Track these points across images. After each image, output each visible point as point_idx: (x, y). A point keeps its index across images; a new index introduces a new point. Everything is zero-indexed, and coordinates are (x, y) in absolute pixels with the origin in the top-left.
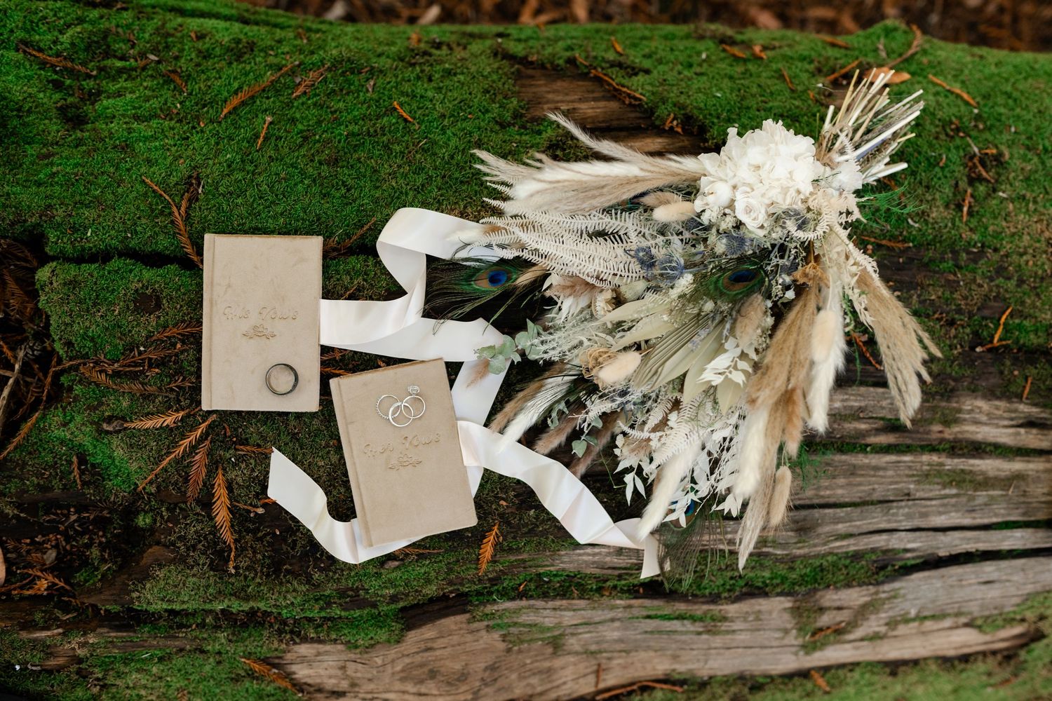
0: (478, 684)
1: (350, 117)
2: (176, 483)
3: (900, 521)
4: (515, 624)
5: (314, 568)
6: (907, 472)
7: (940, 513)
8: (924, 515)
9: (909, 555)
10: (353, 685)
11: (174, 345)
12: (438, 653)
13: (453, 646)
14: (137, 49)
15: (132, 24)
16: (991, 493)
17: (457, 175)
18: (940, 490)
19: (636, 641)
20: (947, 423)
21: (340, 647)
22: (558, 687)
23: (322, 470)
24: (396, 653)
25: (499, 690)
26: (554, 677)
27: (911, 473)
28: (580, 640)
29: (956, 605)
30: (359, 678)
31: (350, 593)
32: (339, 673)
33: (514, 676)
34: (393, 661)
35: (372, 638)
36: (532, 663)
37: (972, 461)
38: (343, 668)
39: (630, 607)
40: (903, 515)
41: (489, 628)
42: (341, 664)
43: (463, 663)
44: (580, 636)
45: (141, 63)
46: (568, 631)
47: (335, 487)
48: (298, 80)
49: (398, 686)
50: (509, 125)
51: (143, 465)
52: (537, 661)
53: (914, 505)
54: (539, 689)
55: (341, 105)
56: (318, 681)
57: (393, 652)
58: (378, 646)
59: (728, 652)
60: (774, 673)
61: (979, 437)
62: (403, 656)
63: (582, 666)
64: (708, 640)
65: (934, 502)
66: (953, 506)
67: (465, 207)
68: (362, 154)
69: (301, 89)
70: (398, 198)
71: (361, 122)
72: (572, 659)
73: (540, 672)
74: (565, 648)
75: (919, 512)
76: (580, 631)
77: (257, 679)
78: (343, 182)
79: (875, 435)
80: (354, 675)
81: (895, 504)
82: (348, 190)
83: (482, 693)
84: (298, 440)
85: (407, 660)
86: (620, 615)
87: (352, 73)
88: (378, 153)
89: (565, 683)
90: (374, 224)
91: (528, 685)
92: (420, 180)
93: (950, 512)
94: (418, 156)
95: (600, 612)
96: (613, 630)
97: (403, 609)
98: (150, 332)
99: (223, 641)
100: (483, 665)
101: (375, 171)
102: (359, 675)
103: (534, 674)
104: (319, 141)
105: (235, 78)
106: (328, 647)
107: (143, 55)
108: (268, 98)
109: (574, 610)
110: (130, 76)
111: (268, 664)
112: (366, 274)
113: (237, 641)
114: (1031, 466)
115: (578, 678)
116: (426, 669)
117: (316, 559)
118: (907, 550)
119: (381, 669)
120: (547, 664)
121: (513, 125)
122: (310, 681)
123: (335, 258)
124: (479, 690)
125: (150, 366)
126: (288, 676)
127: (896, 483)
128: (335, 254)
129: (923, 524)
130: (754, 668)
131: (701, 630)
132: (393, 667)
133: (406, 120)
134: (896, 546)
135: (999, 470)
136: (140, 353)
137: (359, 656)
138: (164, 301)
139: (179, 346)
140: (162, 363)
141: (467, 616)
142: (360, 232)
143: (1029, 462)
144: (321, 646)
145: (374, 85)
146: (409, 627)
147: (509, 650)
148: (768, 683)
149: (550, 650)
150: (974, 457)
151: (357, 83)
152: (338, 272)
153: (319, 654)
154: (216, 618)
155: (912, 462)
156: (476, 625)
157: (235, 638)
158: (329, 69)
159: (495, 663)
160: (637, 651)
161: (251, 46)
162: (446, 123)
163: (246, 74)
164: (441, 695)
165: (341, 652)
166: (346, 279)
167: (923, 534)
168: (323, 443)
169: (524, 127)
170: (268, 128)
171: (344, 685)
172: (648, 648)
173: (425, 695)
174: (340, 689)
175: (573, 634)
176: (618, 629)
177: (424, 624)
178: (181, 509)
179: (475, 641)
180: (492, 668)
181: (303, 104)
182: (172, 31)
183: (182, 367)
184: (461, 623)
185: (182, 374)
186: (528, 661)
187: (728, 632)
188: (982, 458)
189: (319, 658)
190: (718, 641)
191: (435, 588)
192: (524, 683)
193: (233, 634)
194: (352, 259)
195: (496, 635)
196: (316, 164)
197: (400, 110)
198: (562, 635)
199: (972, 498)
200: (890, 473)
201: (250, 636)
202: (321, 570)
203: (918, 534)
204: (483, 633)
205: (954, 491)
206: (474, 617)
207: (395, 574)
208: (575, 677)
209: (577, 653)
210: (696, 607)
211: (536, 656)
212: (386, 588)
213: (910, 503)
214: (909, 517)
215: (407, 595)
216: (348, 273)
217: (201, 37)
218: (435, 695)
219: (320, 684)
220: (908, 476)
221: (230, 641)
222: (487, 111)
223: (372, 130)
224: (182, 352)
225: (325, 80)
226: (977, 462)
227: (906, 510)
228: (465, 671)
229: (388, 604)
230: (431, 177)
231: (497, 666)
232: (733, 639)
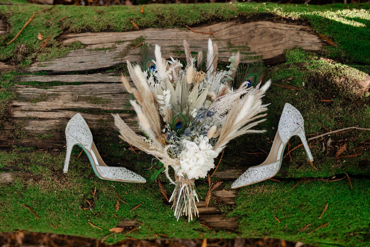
0: (256, 31)
1: (294, 218)
2: (358, 107)
3: (116, 86)
4: (246, 54)
5: (315, 78)
6: (115, 103)
7: (102, 88)
8: (107, 88)
9: (112, 74)
10: (298, 33)
11: (356, 151)
12: (271, 44)
13: (266, 47)
14: (356, 237)
15: (356, 243)
16: (85, 96)
17: (264, 202)
18: (103, 97)
19: (203, 44)
20: (101, 120)
21: (304, 48)
22: (227, 27)
23: (312, 110)
24: (285, 45)
25: (248, 28)
26: (229, 31)
27: (113, 103)
28: (222, 46)
29: (92, 54)
30: (297, 36)
31: (303, 69)
32: (303, 38)
33: (243, 33)
34: (286, 42)
35: (295, 52)
36: (237, 37)
37: (92, 107)
38: (302, 40)
40: (115, 88)
41: (255, 53)
42: (303, 42)
43: (262, 40)
44: (222, 47)
45: (355, 233)
46: (227, 49)
47: (308, 104)
48: (308, 228)
49: (283, 32)
50: (243, 216)
51: (368, 113)
52: (236, 38)
53: (111, 92)
54: (234, 27)
55: (296, 221)
56: (310, 35)
57: (286, 46)
58: (292, 48)
59: (170, 38)
60: (152, 29)
61: (90, 115)
62: (283, 44)
63: (220, 35)
64: (178, 44)
65: (104, 92)
66: (98, 91)
67: (262, 193)
68: (293, 208)
69: (308, 226)
70: (283, 195)
71: (291, 217)
72: (223, 38)
73: (234, 34)
74: (227, 43)
75: (109, 89)
76: (222, 49)
77: (330, 38)
78: (300, 200)
79: (126, 116)
80: (298, 37)
81: (118, 92)
82: (298, 198)
83: (254, 28)
84: (319, 120)
85: (281, 42)
87: (291, 230)
88: (288, 208)
89: (225, 28)
90: (292, 188)
91: (238, 29)
92: (275, 201)
93: (99, 89)
94: (275, 207)
97: (285, 62)
98: (363, 155)
99: (343, 53)
100: (255, 38)
101: (289, 203)
102: (297, 37)
103: (236, 33)
104: (305, 211)
105: (328, 229)
106: (308, 48)
107: (354, 235)
108: (319, 223)
109: (226, 58)
110: (359, 229)
111: (327, 43)
112: (295, 173)
113: (338, 52)
114: (71, 105)
115: (220, 30)
116: (274, 38)
117: (314, 81)
118: (113, 75)
119: (290, 39)
120: (232, 36)
121: (242, 216)
122: (313, 35)
123: (304, 177)
124: (255, 29)
125: (363, 144)
126: (320, 38)
127: (118, 100)
128: (304, 178)
129: (108, 85)
130: (159, 31)
131: (181, 48)
132: (286, 39)
133: (277, 217)
134: (116, 77)
135: (83, 104)
136: (366, 148)
137: (298, 44)
138: (358, 164)
139: (354, 150)
140: (360, 145)
141: (263, 58)
142: (296, 185)
143: (72, 106)
144: (311, 49)
145: (285, 227)
146: (283, 55)
147: (247, 44)
148: (153, 24)
149: (232, 42)
150: (92, 108)
151: (290, 227)
152: (304, 173)
153: (311, 46)
154: (345, 61)
155: (113, 107)
156: (260, 55)
157: (339, 53)
158: (298, 231)
159: (251, 39)
160: (201, 40)
161: (320, 237)
162: (264, 217)
163: (324, 230)
164: (268, 28)
165: (304, 46)
166: (302, 171)
167: (107, 81)
168: (311, 119)
169: (239, 215)
170: (321, 215)
171: (301, 33)
172: (198, 41)
173: (274, 28)
174: (302, 32)
175: (225, 48)
177: (278, 56)
178: (356, 98)
179: (260, 48)
180: (252, 37)
181: (308, 222)
182: (344, 241)
183: (354, 143)
184: (265, 56)
185: (354, 141)
186: (239, 38)
187: (171, 46)
188: (89, 108)
189: (310, 44)
190: (174, 43)
191: (275, 69)
192: (240, 30)
193: (340, 55)
194: (299, 177)
195: (252, 50)
196: (307, 205)
197: (278, 220)
198: (228, 48)
199: (91, 94)
200: (120, 103)
201: (334, 54)
202: (313, 77)
203: (109, 81)
204: (257, 51)
205: (98, 96)
206: (261, 58)
207: (289, 75)
208: (222, 31)
209: (222, 40)
211: (236, 40)
212: (291, 70)
213: (113, 93)
214: (113, 88)
215: (284, 67)
216: (301, 173)
217: (336, 240)
218: (270, 28)
219: (309, 34)
220: (114, 102)
221: (341, 53)
222: (250, 220)
223: (288, 215)
224: (353, 148)
225: (300, 228)
226: (90, 107)
227: (114, 90)
228: (261, 36)
229: (290, 64)
230: (272, 201)
231: (250, 38)
232: (169, 44)
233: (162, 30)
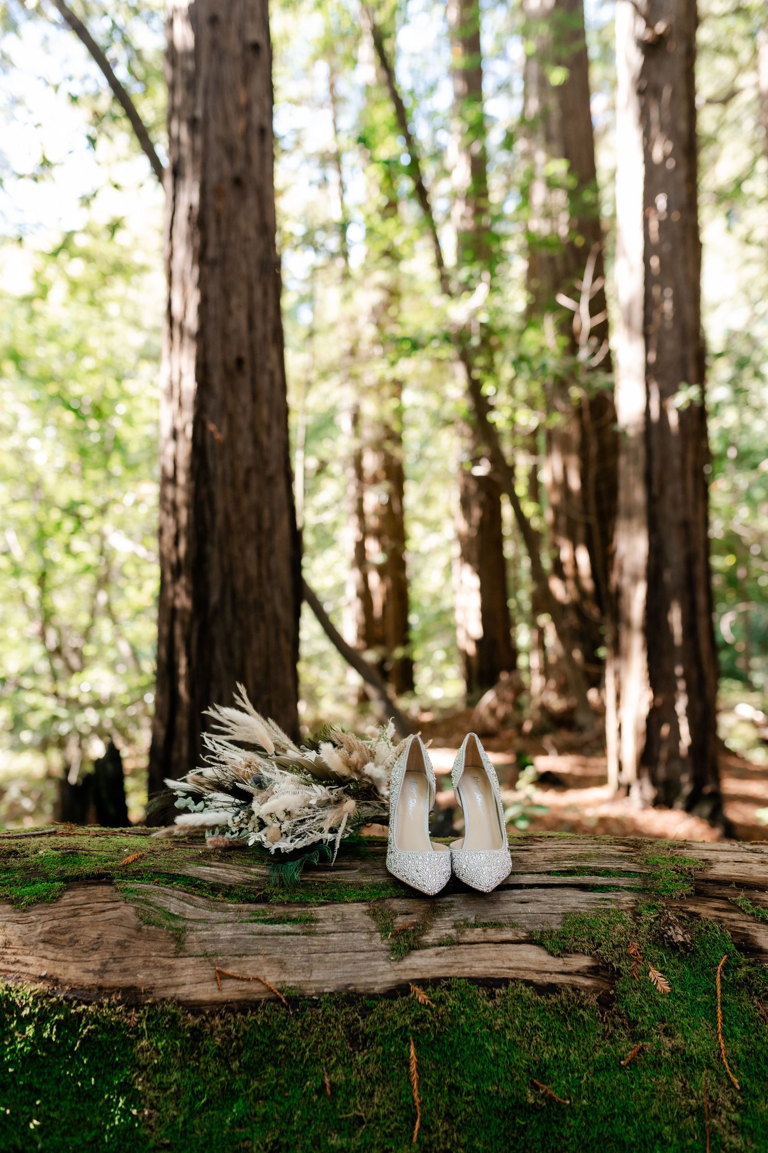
0: (107, 956)
19: (246, 942)
21: (6, 908)
24: (50, 913)
26: (175, 975)
28: (198, 937)
33: (139, 962)
36: (156, 954)
39: (240, 910)
41: (128, 900)
44: (199, 933)
46: (190, 926)
57: (48, 912)
62: (56, 917)
63: (200, 970)
64: (306, 940)
72: (191, 961)
73: (163, 967)
76: (199, 928)
83: (110, 966)
86: (231, 918)
95: (215, 913)
96: (227, 929)
97: (67, 878)
100: (115, 938)
103: (157, 967)
116: (68, 936)
120: (169, 962)
124: (107, 963)
130: (356, 980)
131: (299, 931)
132: (42, 928)
137: (19, 915)
141: (112, 887)
146: (69, 888)
147: (139, 928)
148: (376, 1004)
149: (173, 945)
156: (117, 896)
159: (125, 941)
160: (247, 955)
164: (73, 962)
165: (7, 912)
172: (257, 953)
173: (59, 960)
175: (193, 931)
176: (230, 929)
177: (78, 888)
180: (121, 944)
184: (107, 893)
186: (153, 953)
187: (322, 933)
192: (147, 972)
195: (132, 909)
198: (185, 929)
204: (122, 904)
208: (193, 980)
209: (195, 954)
210: (291, 910)
211: (162, 950)
228: (100, 939)
229: (56, 876)
231: (127, 944)
232: (329, 941)
233: (350, 985)
